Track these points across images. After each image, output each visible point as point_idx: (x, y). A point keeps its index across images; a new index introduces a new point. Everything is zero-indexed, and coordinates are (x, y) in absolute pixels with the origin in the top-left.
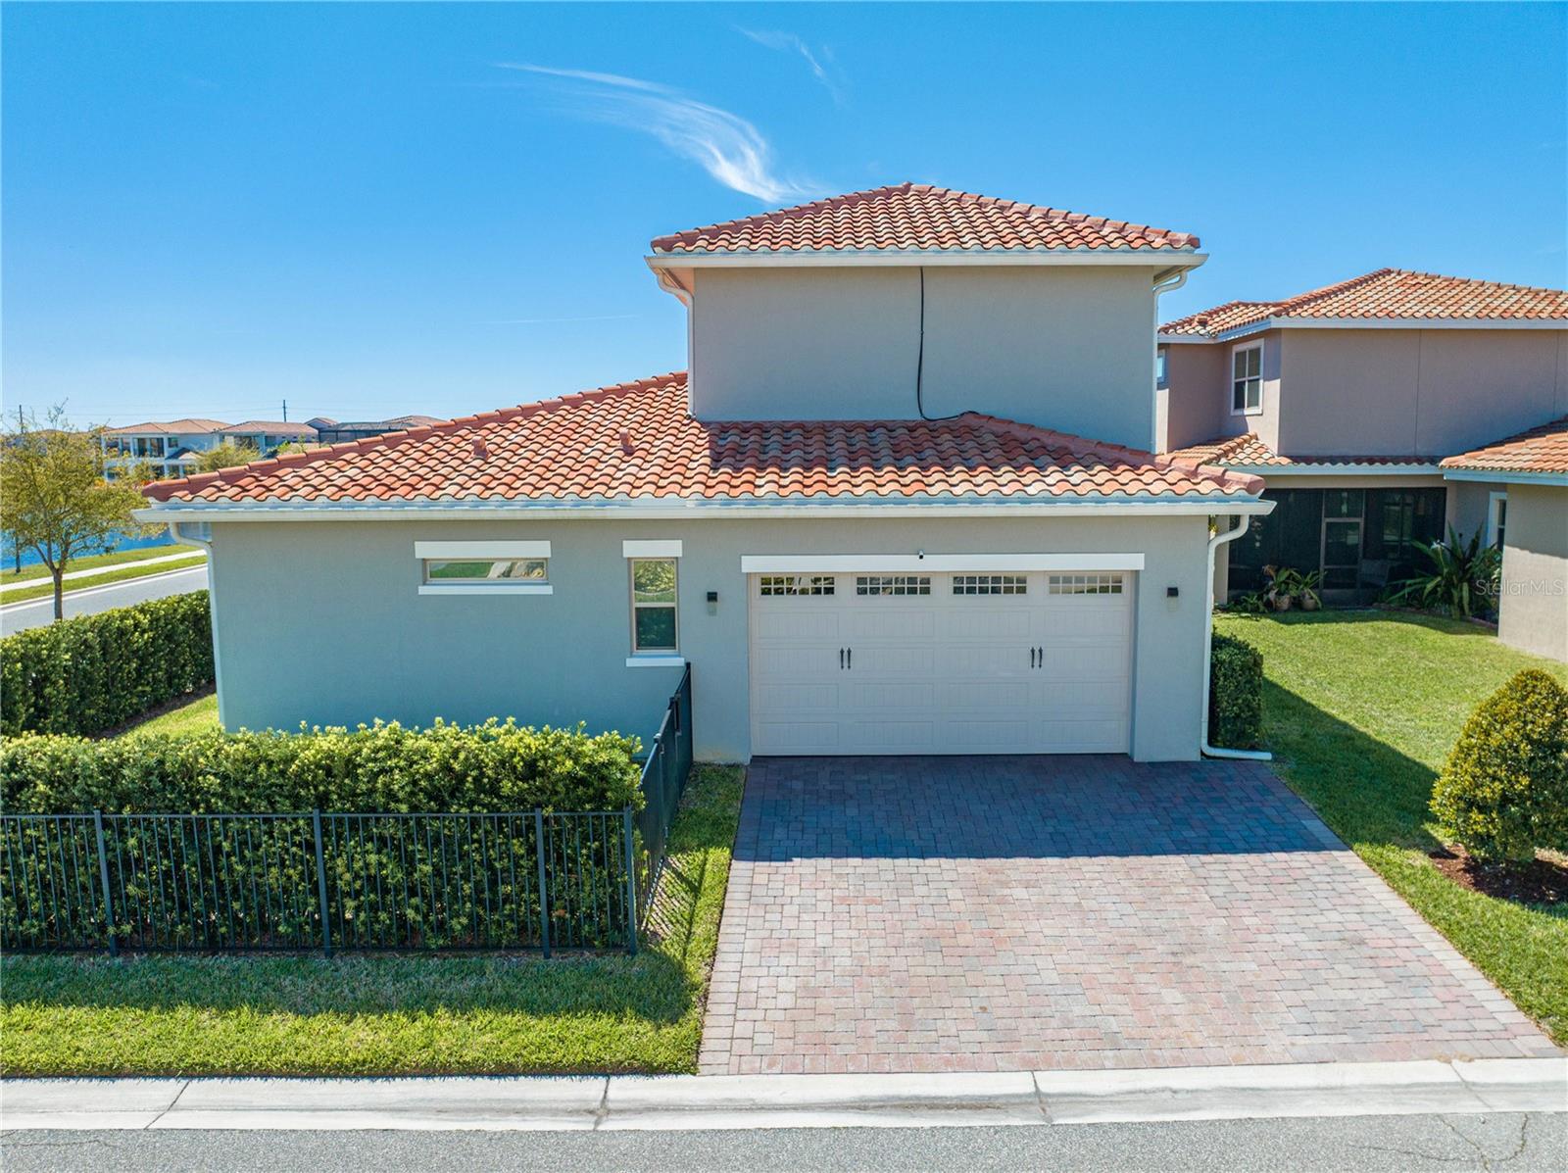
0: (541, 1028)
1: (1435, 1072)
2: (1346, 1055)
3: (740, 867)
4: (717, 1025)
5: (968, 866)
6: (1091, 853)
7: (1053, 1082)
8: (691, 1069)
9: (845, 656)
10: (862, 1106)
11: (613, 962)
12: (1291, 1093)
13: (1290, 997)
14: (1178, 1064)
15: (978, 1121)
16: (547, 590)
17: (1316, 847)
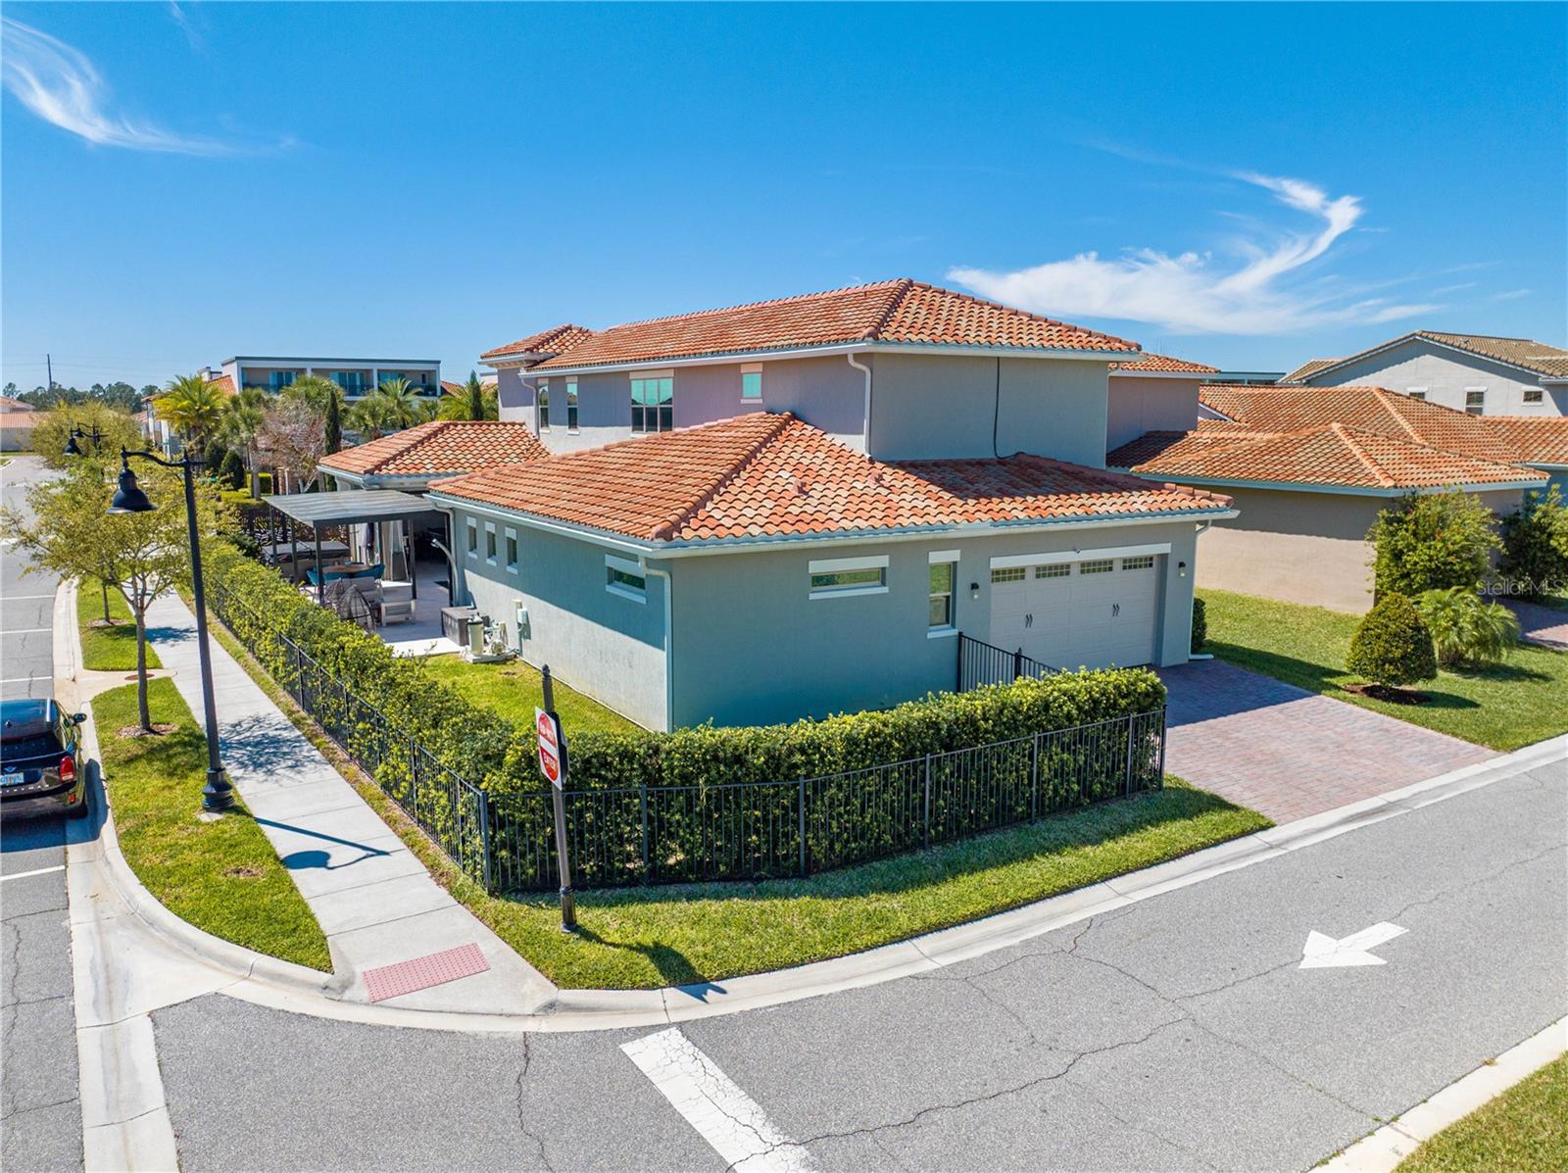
8: (1275, 824)
9: (1029, 619)
16: (885, 590)
17: (1307, 695)
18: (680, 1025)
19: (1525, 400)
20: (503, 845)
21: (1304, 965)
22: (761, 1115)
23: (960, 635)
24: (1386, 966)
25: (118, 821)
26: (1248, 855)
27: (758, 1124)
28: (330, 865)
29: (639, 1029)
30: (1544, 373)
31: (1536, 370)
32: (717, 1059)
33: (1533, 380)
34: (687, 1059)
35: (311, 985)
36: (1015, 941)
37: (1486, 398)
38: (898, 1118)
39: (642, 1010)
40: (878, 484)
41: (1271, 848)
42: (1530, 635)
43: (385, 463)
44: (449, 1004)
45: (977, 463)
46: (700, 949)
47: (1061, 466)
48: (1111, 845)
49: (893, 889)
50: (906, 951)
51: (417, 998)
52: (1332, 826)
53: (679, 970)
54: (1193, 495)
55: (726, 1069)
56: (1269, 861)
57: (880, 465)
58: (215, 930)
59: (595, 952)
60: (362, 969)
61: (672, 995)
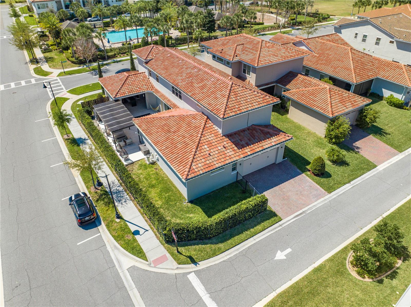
1: (322, 199)
2: (317, 200)
4: (279, 214)
7: (303, 210)
8: (282, 219)
9: (251, 163)
10: (295, 217)
11: (266, 213)
12: (316, 205)
13: (311, 195)
15: (302, 215)
16: (224, 170)
17: (301, 174)
18: (194, 271)
19: (390, 43)
20: (167, 238)
21: (275, 259)
22: (204, 289)
23: (237, 172)
24: (286, 259)
25: (104, 221)
26: (276, 228)
27: (204, 290)
28: (140, 234)
29: (189, 272)
30: (396, 37)
31: (394, 36)
32: (199, 279)
33: (393, 38)
34: (195, 278)
35: (146, 264)
36: (237, 252)
37: (381, 40)
38: (220, 290)
39: (189, 268)
40: (224, 146)
41: (280, 226)
42: (354, 144)
43: (117, 93)
44: (164, 267)
45: (243, 131)
46: (196, 257)
47: (261, 128)
48: (255, 228)
49: (222, 242)
50: (223, 255)
51: (160, 266)
52: (291, 219)
53: (193, 261)
54: (285, 135)
55: (200, 280)
56: (278, 230)
57: (224, 137)
58: (129, 252)
59: (182, 257)
60: (151, 260)
61: (193, 265)
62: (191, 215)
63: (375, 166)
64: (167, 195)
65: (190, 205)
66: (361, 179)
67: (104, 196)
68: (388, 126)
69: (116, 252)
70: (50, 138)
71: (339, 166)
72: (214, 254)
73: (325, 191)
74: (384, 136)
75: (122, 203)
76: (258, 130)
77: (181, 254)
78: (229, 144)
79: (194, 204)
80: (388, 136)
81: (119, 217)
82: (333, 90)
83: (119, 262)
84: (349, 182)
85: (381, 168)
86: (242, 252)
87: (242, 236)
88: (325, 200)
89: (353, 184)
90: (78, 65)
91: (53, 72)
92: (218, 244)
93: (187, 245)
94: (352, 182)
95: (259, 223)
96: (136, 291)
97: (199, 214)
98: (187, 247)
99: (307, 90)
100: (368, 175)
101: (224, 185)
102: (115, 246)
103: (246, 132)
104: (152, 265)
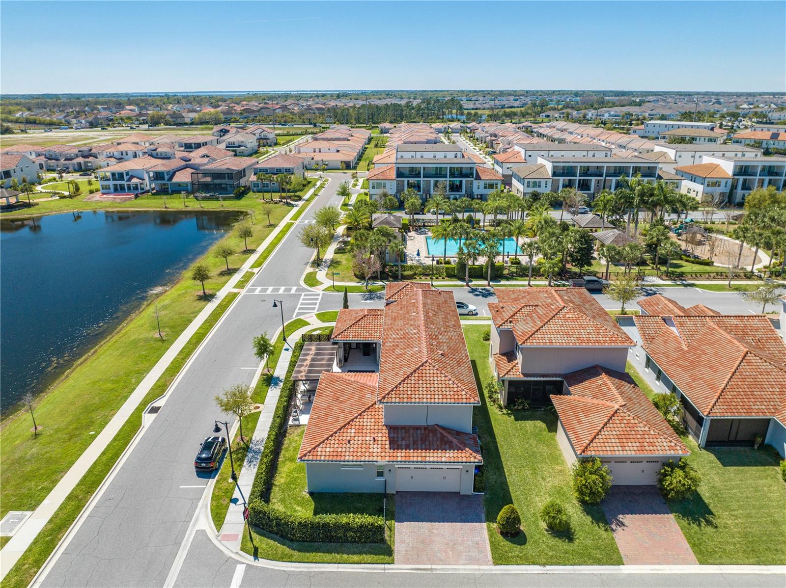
0: (376, 557)
1: (477, 567)
2: (468, 564)
3: (396, 523)
4: (396, 556)
5: (429, 524)
6: (447, 522)
7: (434, 567)
8: (394, 563)
9: (412, 477)
10: (412, 569)
11: (382, 546)
12: (459, 569)
13: (465, 554)
14: (448, 564)
15: (425, 572)
16: (362, 469)
17: (481, 521)
18: (247, 564)
22: (240, 584)
23: (384, 480)
25: (220, 475)
26: (375, 569)
27: (238, 585)
28: (237, 504)
29: (242, 563)
32: (244, 573)
34: (242, 571)
35: (215, 534)
39: (246, 559)
40: (374, 438)
41: (385, 569)
42: (621, 516)
43: (339, 335)
44: (227, 546)
45: (417, 428)
46: (262, 551)
47: (443, 432)
48: (350, 556)
49: (299, 551)
50: (290, 564)
51: (225, 543)
52: (406, 569)
53: (256, 554)
54: (471, 455)
55: (244, 575)
56: (375, 573)
57: (385, 427)
58: (212, 516)
59: (250, 545)
60: (223, 533)
61: (252, 558)
62: (299, 508)
63: (620, 562)
64: (297, 475)
65: (308, 495)
66: (571, 570)
67: (241, 451)
68: (733, 513)
69: (204, 509)
70: (252, 367)
71: (554, 536)
72: (281, 559)
73: (491, 559)
74: (699, 525)
75: (250, 466)
76: (439, 434)
77: (252, 541)
78: (384, 438)
79: (312, 498)
80: (709, 529)
81: (234, 478)
82: (622, 414)
83: (197, 520)
84: (544, 565)
85: (626, 569)
86: (311, 572)
87: (328, 557)
88: (479, 570)
89: (548, 570)
90: (358, 280)
91: (323, 283)
92: (294, 550)
93: (265, 536)
94: (548, 567)
95: (360, 553)
96: (185, 552)
97: (307, 511)
98: (262, 537)
99: (583, 402)
100: (588, 570)
101: (364, 491)
102: (207, 504)
103: (419, 431)
104: (219, 538)
